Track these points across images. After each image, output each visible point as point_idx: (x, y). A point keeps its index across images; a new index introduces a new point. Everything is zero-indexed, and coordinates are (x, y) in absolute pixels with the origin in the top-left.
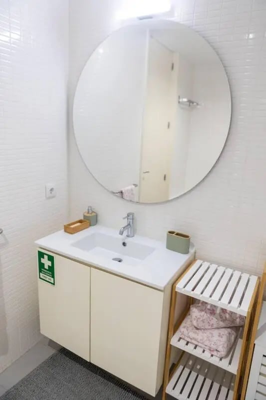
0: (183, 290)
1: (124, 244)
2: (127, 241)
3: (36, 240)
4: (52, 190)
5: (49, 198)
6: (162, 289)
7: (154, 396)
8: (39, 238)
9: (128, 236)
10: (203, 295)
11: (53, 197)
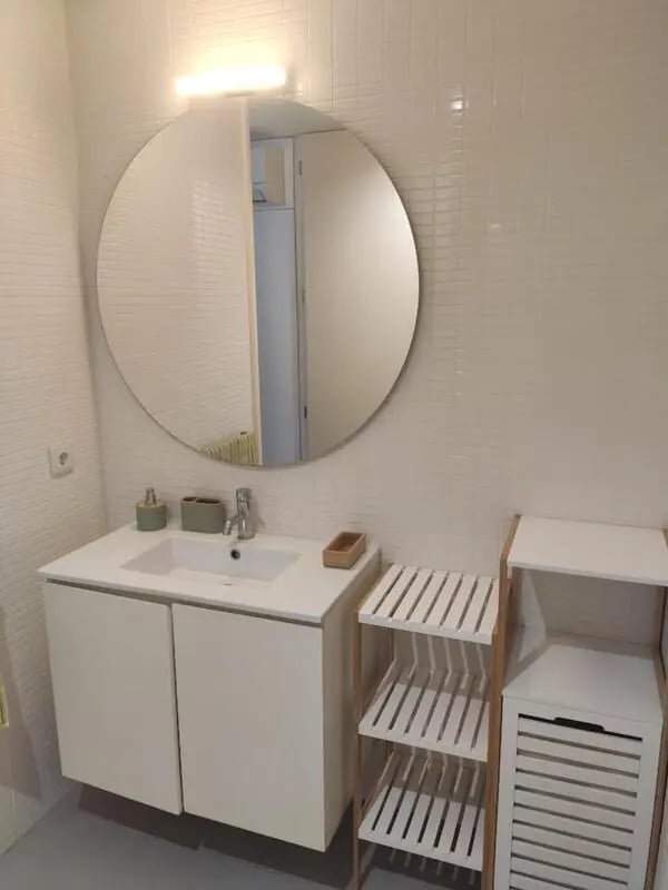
0: (373, 617)
1: (235, 555)
2: (241, 547)
3: (39, 567)
4: (63, 457)
5: (59, 475)
6: (319, 621)
7: (323, 850)
8: (45, 563)
9: (241, 538)
10: (411, 620)
11: (70, 471)
